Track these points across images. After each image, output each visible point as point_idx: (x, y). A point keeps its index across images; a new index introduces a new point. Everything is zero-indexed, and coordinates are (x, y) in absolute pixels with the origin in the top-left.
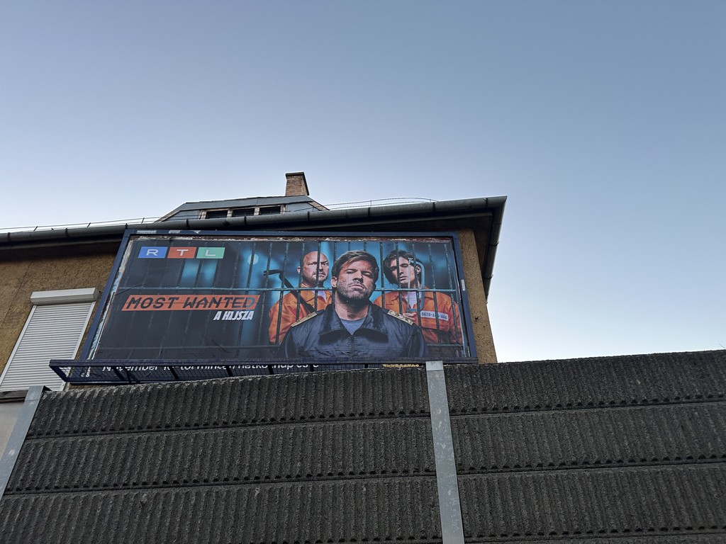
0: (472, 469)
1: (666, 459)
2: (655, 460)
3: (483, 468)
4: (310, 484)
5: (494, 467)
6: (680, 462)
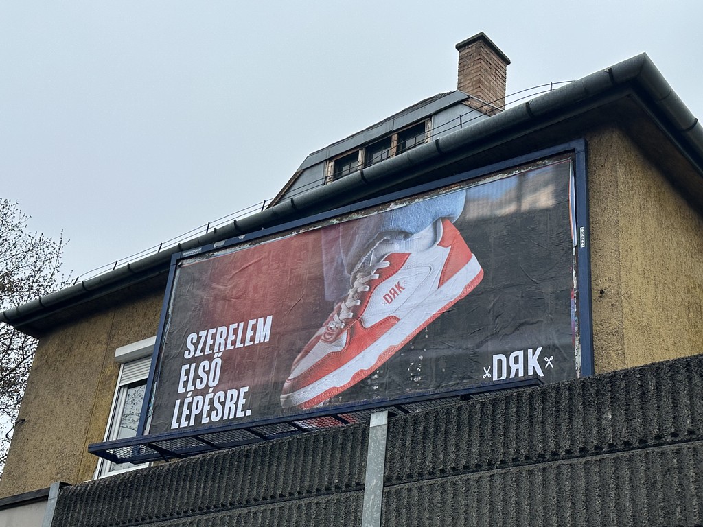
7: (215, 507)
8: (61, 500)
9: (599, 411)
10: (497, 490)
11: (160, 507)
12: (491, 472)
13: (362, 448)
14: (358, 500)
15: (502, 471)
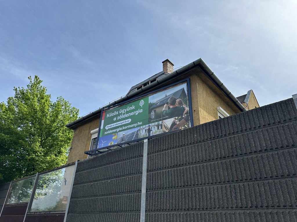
0: (150, 170)
1: (198, 162)
2: (195, 162)
3: (152, 170)
4: (118, 179)
5: (155, 169)
6: (203, 162)
7: (111, 163)
8: (78, 164)
9: (193, 135)
10: (172, 154)
11: (99, 164)
12: (171, 150)
13: (142, 147)
14: (142, 159)
15: (173, 150)
